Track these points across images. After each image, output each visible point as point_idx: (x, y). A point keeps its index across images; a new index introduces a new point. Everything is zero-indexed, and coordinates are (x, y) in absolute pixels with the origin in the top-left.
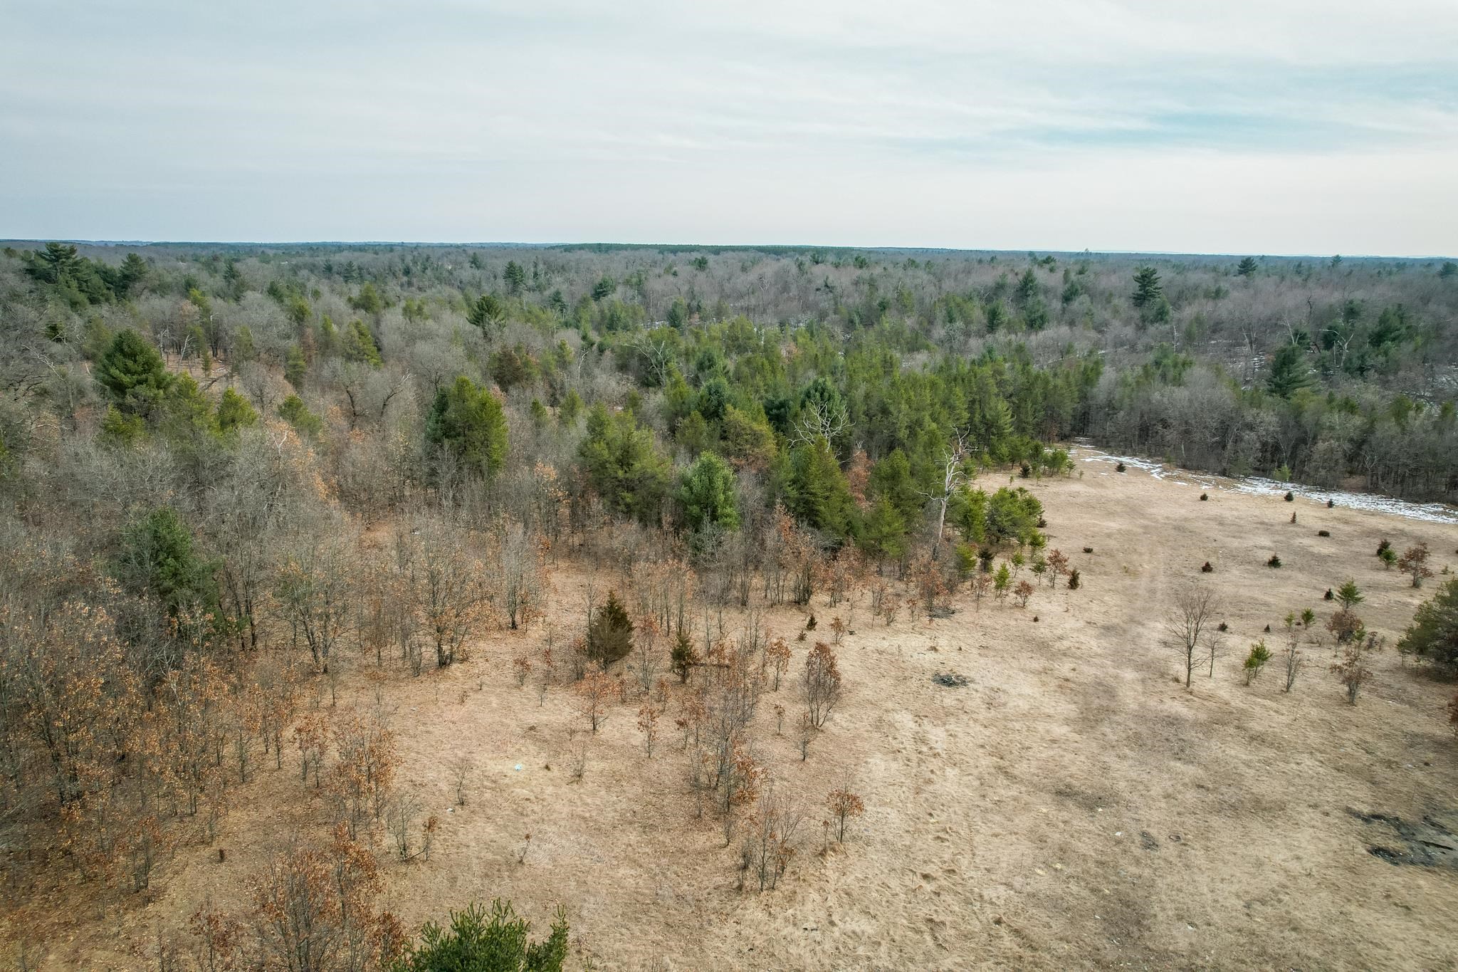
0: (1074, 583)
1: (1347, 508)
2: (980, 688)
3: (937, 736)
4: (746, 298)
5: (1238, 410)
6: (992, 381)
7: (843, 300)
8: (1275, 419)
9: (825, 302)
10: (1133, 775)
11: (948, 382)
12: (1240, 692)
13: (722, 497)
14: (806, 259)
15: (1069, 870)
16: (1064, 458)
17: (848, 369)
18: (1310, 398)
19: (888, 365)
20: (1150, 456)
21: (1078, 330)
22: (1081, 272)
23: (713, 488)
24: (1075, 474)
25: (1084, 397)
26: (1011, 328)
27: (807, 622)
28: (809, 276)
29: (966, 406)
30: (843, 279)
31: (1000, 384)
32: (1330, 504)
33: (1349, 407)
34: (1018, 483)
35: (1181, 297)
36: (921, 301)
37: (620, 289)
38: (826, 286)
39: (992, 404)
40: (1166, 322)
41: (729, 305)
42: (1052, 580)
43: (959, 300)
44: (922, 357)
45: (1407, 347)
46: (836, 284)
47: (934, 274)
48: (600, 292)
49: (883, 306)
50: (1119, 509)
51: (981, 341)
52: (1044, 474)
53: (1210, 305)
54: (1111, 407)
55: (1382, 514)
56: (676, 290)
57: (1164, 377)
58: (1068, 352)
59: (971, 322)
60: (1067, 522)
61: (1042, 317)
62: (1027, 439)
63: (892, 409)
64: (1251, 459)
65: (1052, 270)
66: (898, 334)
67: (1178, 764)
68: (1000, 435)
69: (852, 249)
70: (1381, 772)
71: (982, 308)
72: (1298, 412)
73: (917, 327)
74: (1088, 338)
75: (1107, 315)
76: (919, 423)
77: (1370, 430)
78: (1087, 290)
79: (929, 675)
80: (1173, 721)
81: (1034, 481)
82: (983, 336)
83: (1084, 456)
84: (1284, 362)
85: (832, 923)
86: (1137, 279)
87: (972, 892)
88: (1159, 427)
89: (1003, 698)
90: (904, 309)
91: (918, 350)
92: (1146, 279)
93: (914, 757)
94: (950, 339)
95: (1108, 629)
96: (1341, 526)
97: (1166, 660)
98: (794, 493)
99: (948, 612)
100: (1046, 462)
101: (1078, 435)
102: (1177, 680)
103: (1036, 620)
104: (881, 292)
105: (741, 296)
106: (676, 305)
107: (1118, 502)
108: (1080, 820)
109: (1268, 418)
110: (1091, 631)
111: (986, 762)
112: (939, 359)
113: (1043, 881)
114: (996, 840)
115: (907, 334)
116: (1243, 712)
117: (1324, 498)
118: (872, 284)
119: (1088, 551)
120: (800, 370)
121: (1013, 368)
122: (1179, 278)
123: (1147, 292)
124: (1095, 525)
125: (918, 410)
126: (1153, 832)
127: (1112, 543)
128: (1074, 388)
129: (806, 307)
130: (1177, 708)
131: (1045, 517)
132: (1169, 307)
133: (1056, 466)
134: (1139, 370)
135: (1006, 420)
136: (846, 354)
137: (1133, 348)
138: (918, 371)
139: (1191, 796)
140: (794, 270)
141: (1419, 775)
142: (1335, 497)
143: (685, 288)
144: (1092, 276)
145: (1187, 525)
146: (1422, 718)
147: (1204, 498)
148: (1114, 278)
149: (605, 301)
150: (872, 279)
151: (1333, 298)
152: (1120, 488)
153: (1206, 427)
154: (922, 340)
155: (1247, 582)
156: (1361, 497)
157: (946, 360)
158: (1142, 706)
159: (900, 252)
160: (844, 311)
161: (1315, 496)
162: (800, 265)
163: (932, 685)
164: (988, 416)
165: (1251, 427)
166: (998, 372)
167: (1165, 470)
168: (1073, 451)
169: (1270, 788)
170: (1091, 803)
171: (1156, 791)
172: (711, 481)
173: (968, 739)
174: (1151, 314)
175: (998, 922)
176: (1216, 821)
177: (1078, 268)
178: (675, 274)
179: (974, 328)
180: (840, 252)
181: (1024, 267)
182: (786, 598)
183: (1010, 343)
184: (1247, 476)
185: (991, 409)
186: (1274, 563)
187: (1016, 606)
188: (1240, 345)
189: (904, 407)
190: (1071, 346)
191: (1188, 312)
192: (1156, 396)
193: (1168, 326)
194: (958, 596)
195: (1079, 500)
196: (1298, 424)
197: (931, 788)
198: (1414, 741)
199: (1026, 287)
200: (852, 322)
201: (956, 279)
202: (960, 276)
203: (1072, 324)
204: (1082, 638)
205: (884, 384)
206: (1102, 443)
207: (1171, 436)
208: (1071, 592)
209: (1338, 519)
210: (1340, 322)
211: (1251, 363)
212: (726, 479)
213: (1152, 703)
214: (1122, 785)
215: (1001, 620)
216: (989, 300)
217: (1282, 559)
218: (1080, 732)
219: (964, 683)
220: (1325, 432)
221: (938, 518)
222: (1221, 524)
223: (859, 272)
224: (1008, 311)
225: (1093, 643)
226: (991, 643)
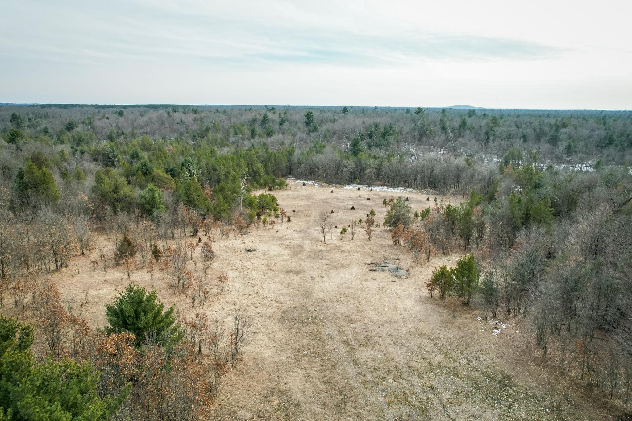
0: (289, 220)
1: (376, 191)
2: (261, 251)
3: (248, 264)
4: (145, 128)
5: (341, 161)
6: (254, 156)
7: (190, 128)
8: (353, 163)
9: (182, 129)
10: (309, 265)
11: (238, 157)
12: (339, 242)
13: (158, 201)
14: (170, 110)
15: (290, 288)
16: (284, 183)
17: (197, 155)
18: (363, 156)
19: (213, 153)
20: (314, 180)
21: (286, 136)
22: (285, 114)
23: (154, 198)
24: (288, 188)
25: (289, 160)
26: (260, 136)
27: (198, 240)
28: (173, 118)
29: (246, 166)
30: (188, 119)
31: (258, 157)
32: (371, 190)
33: (375, 158)
34: (268, 193)
35: (322, 122)
36: (223, 127)
37: (81, 126)
38: (181, 122)
39: (256, 165)
40: (317, 132)
41: (137, 131)
42: (282, 220)
43: (239, 126)
44: (226, 149)
45: (393, 137)
46: (186, 121)
47: (227, 116)
48: (69, 127)
49: (208, 130)
50: (304, 198)
51: (249, 142)
52: (277, 189)
53: (332, 125)
54: (299, 163)
55: (386, 191)
56: (110, 125)
57: (317, 152)
58: (283, 144)
59: (244, 134)
60: (286, 204)
61: (272, 131)
62: (270, 177)
63: (218, 168)
64: (347, 178)
65: (274, 113)
66: (215, 141)
67: (321, 261)
68: (260, 176)
69: (189, 106)
70: (374, 254)
71: (248, 129)
72: (360, 160)
73: (223, 137)
74: (290, 139)
75: (296, 130)
76: (229, 172)
77: (380, 165)
78: (287, 120)
79: (243, 250)
80: (320, 251)
81: (274, 192)
82: (250, 140)
83: (291, 182)
84: (355, 144)
85: (224, 309)
86: (306, 116)
87: (264, 296)
88: (316, 169)
89: (268, 252)
90: (216, 130)
91: (224, 146)
92: (309, 116)
93: (242, 270)
94: (237, 142)
95: (301, 231)
96: (374, 196)
97: (319, 237)
98: (186, 198)
99: (247, 233)
100: (278, 185)
101: (289, 175)
102: (321, 241)
103: (277, 232)
104: (206, 123)
105: (142, 127)
106: (111, 132)
107: (304, 196)
108: (293, 276)
109: (351, 163)
110: (295, 233)
111: (264, 268)
112: (233, 149)
113: (284, 291)
114: (270, 285)
115: (219, 140)
116: (340, 246)
117: (370, 188)
118: (201, 120)
119: (294, 211)
120: (177, 157)
121: (262, 151)
122: (321, 115)
123: (310, 121)
124: (296, 204)
125: (227, 168)
126: (314, 276)
127: (302, 208)
128: (285, 157)
129: (173, 131)
130: (322, 248)
131: (278, 202)
132: (318, 126)
133: (281, 186)
134: (308, 149)
135: (262, 170)
136: (194, 149)
137: (306, 142)
138: (226, 154)
139: (325, 267)
140: (166, 115)
141: (383, 253)
142: (373, 188)
143: (114, 125)
144: (289, 115)
145: (326, 200)
146: (387, 241)
147: (332, 192)
148: (298, 116)
149: (74, 131)
150: (201, 118)
151: (370, 121)
152: (304, 191)
153: (331, 168)
154: (225, 143)
155: (344, 215)
156: (381, 187)
157: (236, 149)
158: (311, 249)
159: (211, 107)
160: (191, 132)
161: (367, 188)
162: (168, 113)
163: (245, 252)
164: (254, 169)
165: (345, 166)
166: (256, 153)
167: (319, 184)
168: (287, 181)
169: (345, 262)
170: (297, 273)
171: (315, 267)
172: (153, 195)
173: (258, 264)
174: (311, 129)
175: (272, 300)
176: (331, 271)
177: (284, 112)
178: (108, 118)
179: (246, 136)
180: (184, 107)
181: (263, 112)
182: (188, 235)
183: (260, 142)
184: (346, 184)
185: (255, 166)
186: (353, 208)
187: (270, 229)
188: (343, 139)
189: (222, 167)
190: (283, 142)
191: (325, 127)
192: (314, 158)
193: (318, 133)
194: (250, 228)
195: (290, 196)
196: (360, 164)
197: (248, 276)
198: (384, 246)
199: (265, 120)
200: (195, 136)
201: (236, 117)
202: (238, 116)
203: (283, 133)
204: (292, 235)
205: (213, 160)
206: (297, 177)
207: (320, 172)
208: (288, 223)
209: (373, 194)
210: (373, 129)
211: (346, 145)
212: (159, 194)
213: (314, 248)
214: (305, 268)
215: (265, 233)
216: (251, 126)
217: (355, 207)
218: (293, 257)
219: (255, 250)
220: (368, 166)
221: (240, 204)
222: (338, 199)
223: (195, 116)
224: (259, 130)
225: (295, 235)
226: (263, 239)
